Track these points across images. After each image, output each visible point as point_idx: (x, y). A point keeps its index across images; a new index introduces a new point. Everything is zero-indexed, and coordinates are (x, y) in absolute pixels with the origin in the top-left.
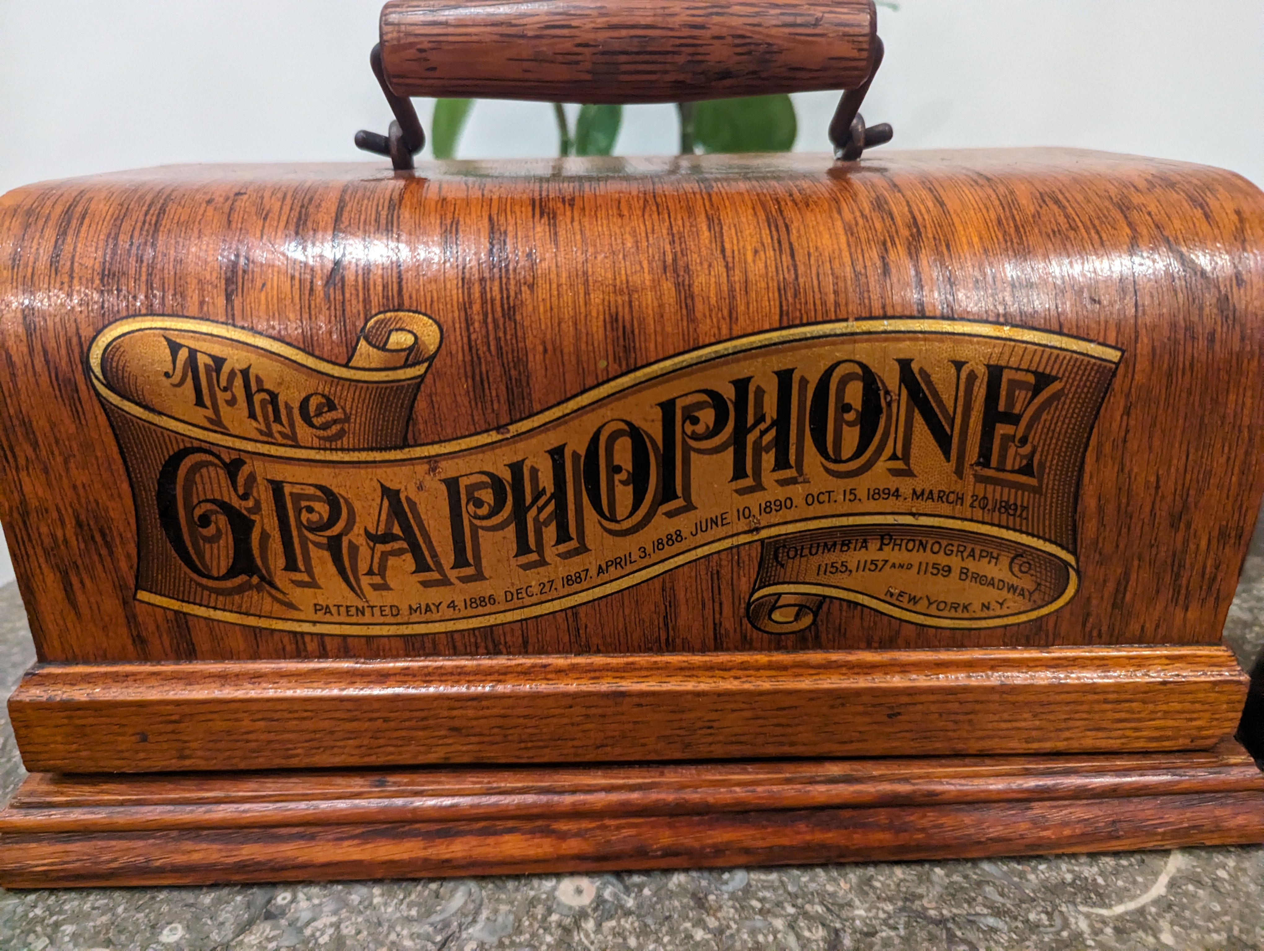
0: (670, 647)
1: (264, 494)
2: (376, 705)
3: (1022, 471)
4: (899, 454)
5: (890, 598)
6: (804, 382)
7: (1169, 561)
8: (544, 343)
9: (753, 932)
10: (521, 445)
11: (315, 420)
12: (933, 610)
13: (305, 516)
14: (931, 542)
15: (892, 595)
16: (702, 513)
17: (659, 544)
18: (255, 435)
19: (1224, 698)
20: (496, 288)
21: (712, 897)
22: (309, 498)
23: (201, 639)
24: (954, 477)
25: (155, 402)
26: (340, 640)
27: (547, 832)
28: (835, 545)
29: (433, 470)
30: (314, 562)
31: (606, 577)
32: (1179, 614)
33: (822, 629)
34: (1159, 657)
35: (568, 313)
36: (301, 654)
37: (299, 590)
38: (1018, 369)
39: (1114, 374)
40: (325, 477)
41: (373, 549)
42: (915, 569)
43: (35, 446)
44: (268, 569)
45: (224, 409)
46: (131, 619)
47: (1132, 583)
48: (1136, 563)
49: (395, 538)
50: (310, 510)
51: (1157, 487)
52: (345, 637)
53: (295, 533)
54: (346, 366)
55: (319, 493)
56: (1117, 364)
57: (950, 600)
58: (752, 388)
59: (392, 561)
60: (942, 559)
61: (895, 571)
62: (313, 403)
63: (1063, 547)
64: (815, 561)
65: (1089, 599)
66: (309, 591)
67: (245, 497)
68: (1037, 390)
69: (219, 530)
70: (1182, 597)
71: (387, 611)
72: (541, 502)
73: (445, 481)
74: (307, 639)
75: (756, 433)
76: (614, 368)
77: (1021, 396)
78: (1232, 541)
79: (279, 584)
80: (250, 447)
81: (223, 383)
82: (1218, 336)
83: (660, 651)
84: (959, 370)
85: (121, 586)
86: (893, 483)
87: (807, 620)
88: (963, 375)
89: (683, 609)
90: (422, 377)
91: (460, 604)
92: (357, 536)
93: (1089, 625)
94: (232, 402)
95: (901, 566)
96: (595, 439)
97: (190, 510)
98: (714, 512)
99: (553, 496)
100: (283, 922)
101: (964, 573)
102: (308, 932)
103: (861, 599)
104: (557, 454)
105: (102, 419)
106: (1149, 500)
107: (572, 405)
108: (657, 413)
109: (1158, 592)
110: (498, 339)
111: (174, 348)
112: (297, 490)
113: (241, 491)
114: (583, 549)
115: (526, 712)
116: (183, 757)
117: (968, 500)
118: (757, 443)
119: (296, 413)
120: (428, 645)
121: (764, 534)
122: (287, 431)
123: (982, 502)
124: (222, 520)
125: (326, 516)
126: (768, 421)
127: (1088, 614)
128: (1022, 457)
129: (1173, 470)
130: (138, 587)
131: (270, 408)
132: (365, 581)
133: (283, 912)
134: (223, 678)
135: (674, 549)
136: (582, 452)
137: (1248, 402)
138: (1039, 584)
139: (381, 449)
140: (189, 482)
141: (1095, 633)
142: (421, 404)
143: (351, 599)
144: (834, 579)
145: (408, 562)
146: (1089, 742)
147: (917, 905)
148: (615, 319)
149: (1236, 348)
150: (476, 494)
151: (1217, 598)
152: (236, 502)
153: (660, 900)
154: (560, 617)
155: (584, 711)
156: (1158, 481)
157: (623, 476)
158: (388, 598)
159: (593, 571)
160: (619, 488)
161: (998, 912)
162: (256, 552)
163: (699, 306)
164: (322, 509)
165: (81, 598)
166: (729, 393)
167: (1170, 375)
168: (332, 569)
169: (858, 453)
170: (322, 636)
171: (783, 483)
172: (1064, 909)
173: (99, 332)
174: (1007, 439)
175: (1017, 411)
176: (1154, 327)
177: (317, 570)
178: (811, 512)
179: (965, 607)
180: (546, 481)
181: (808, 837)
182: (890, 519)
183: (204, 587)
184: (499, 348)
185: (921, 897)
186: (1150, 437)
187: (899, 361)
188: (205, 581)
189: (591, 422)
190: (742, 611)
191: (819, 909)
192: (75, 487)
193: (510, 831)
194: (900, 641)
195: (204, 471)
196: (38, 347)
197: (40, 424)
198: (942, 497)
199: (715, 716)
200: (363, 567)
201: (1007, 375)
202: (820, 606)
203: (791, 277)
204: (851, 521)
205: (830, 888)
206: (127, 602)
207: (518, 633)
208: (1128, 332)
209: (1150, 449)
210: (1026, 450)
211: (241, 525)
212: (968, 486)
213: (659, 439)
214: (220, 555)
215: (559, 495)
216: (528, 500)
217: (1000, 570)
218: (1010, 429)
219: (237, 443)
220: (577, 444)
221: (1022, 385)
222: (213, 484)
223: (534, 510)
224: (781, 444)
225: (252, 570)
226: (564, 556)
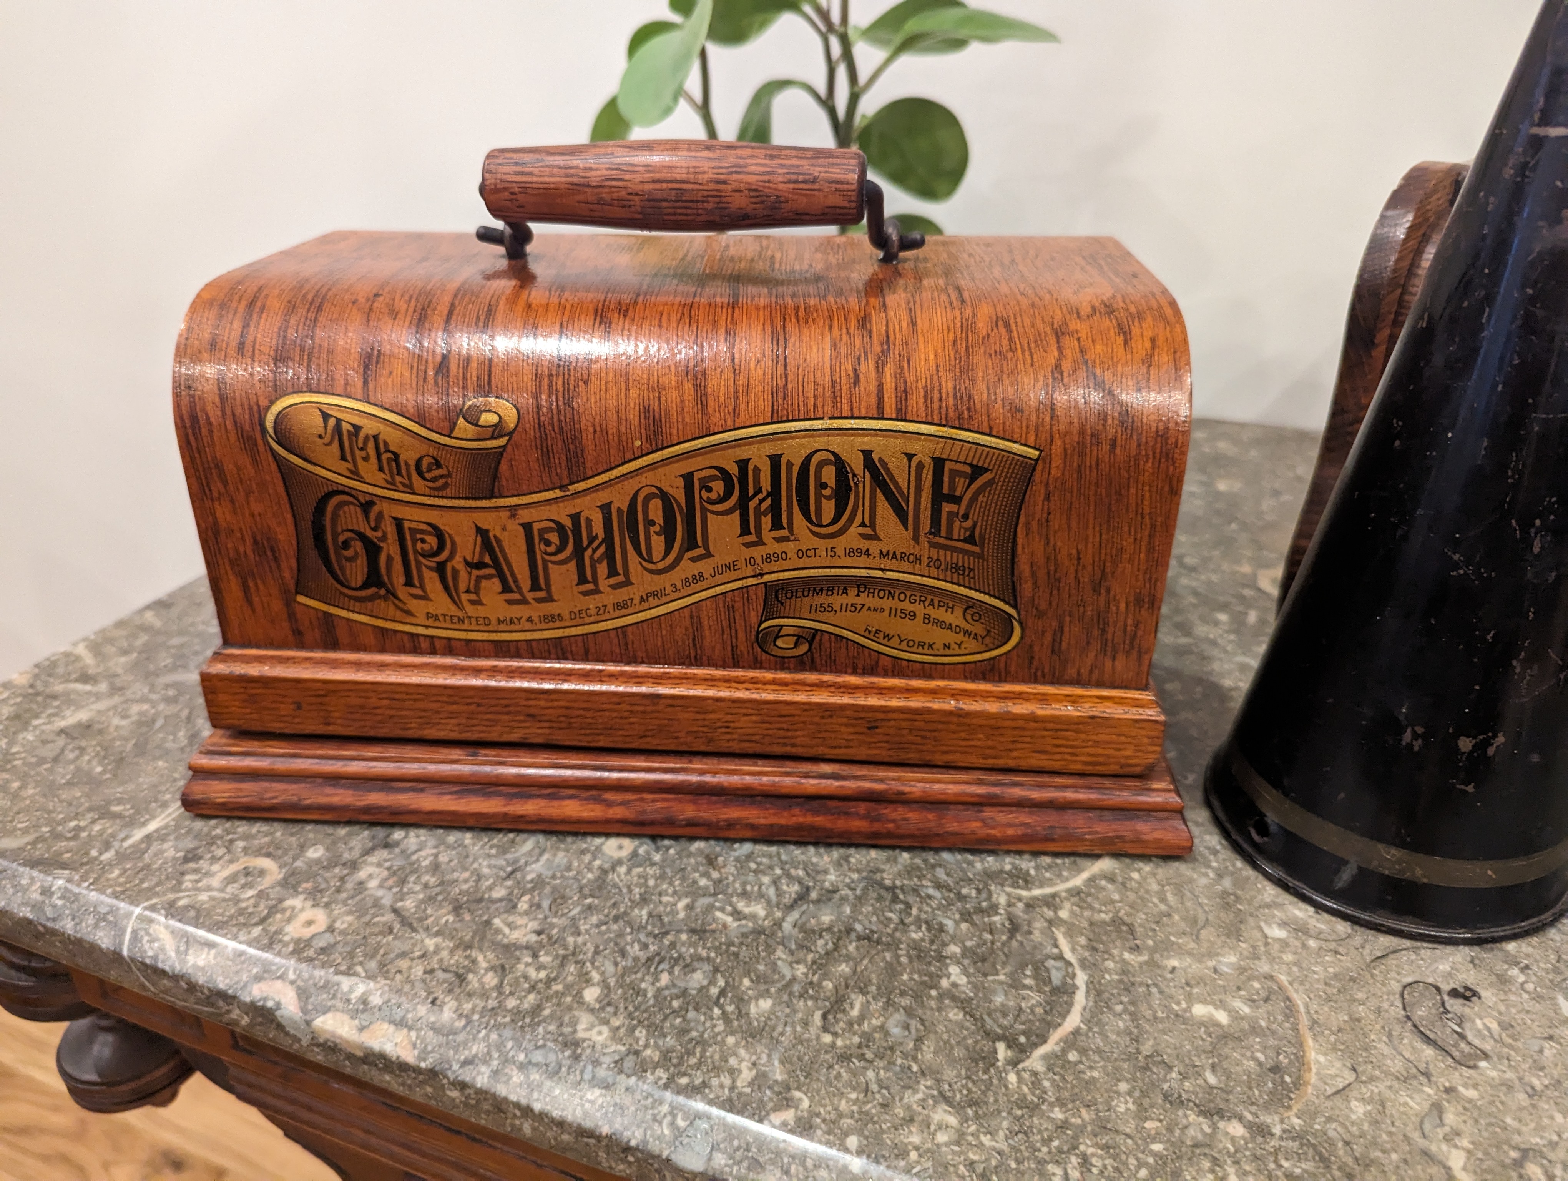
0: (698, 663)
1: (390, 528)
2: (472, 693)
3: (965, 540)
4: (867, 522)
5: (868, 633)
6: (790, 464)
7: (1095, 619)
8: (594, 426)
9: (744, 884)
10: (578, 501)
11: (427, 476)
12: (904, 646)
13: (419, 545)
14: (897, 592)
15: (870, 632)
16: (719, 559)
17: (686, 582)
18: (384, 484)
19: (1144, 732)
20: (560, 383)
21: (721, 859)
22: (422, 532)
23: (343, 635)
24: (912, 542)
25: (311, 456)
26: (445, 641)
27: (597, 800)
28: (822, 590)
29: (513, 516)
30: (426, 580)
31: (645, 605)
32: (1108, 663)
33: (817, 656)
34: (1090, 696)
35: (612, 404)
36: (416, 650)
37: (415, 602)
38: (957, 461)
39: (1034, 469)
40: (433, 517)
41: (470, 573)
42: (887, 612)
43: (225, 483)
44: (392, 584)
45: (361, 464)
46: (292, 616)
47: (1066, 634)
48: (1068, 619)
49: (486, 566)
50: (423, 541)
51: (1079, 559)
52: (449, 639)
53: (412, 558)
54: (449, 436)
55: (429, 529)
56: (1036, 461)
57: (917, 639)
58: (751, 467)
59: (484, 583)
60: (908, 606)
61: (872, 613)
62: (425, 462)
63: (1006, 603)
64: (809, 601)
65: (1031, 646)
66: (422, 603)
67: (375, 529)
68: (973, 480)
69: (356, 553)
71: (481, 621)
72: (595, 545)
73: (521, 525)
74: (421, 639)
75: (756, 501)
76: (647, 447)
77: (961, 482)
78: (1146, 606)
79: (400, 595)
80: (379, 492)
81: (360, 445)
82: (1119, 442)
83: (690, 665)
84: (910, 461)
85: (285, 591)
86: (864, 544)
87: (804, 648)
88: (914, 464)
89: (707, 633)
90: (504, 447)
91: (535, 619)
92: (457, 563)
93: (1034, 667)
94: (366, 459)
95: (875, 610)
96: (634, 499)
97: (335, 535)
98: (728, 560)
99: (603, 541)
100: (397, 850)
101: (927, 618)
102: (414, 857)
103: (845, 633)
104: (606, 509)
105: (274, 466)
106: (1072, 570)
107: (615, 473)
108: (681, 482)
109: (1088, 643)
110: (560, 421)
111: (326, 416)
112: (414, 525)
113: (373, 524)
114: (628, 583)
115: (585, 705)
116: (329, 724)
117: (925, 561)
118: (757, 509)
119: (413, 469)
120: (513, 650)
121: (767, 578)
122: (406, 482)
123: (935, 563)
124: (358, 545)
125: (435, 547)
126: (765, 492)
127: (1032, 658)
128: (966, 530)
129: (1090, 546)
130: (297, 593)
131: (394, 465)
132: (464, 597)
133: (397, 844)
134: (358, 665)
135: (698, 587)
136: (625, 509)
137: (1147, 495)
138: (989, 631)
139: (475, 499)
140: (335, 515)
141: (1039, 674)
142: (504, 467)
143: (453, 610)
144: (823, 617)
145: (496, 584)
146: (1035, 761)
147: (878, 876)
148: (647, 410)
149: (1133, 453)
150: (546, 536)
152: (369, 533)
153: (680, 858)
154: (613, 634)
155: (628, 708)
156: (1078, 554)
157: (657, 528)
158: (480, 611)
159: (636, 601)
160: (654, 538)
161: (938, 886)
162: (383, 571)
163: (711, 403)
164: (432, 541)
165: (256, 600)
166: (734, 470)
167: (1079, 472)
168: (438, 586)
169: (835, 521)
170: (432, 637)
171: (779, 540)
172: (993, 888)
173: (272, 403)
174: (952, 515)
175: (958, 493)
176: (1067, 433)
177: (428, 587)
178: (802, 563)
179: (930, 646)
180: (598, 528)
181: (801, 820)
182: (863, 573)
183: (346, 595)
184: (561, 428)
185: (883, 871)
186: (1069, 519)
187: (863, 451)
188: (346, 591)
189: (631, 486)
190: (753, 637)
191: (801, 873)
192: (253, 515)
193: (571, 797)
194: (880, 669)
195: (346, 508)
196: (229, 412)
197: (229, 467)
198: (904, 557)
199: (729, 718)
200: (462, 587)
201: (948, 465)
202: (814, 637)
203: (781, 383)
204: (833, 572)
205: (814, 860)
206: (289, 603)
207: (580, 644)
208: (1045, 435)
209: (1069, 527)
210: (969, 524)
211: (372, 550)
212: (924, 550)
213: (683, 501)
214: (357, 572)
215: (609, 539)
216: (585, 543)
217: (955, 618)
218: (954, 508)
219: (371, 489)
220: (621, 502)
221: (961, 474)
222: (353, 518)
223: (590, 551)
224: (775, 510)
225: (380, 584)
226: (614, 587)
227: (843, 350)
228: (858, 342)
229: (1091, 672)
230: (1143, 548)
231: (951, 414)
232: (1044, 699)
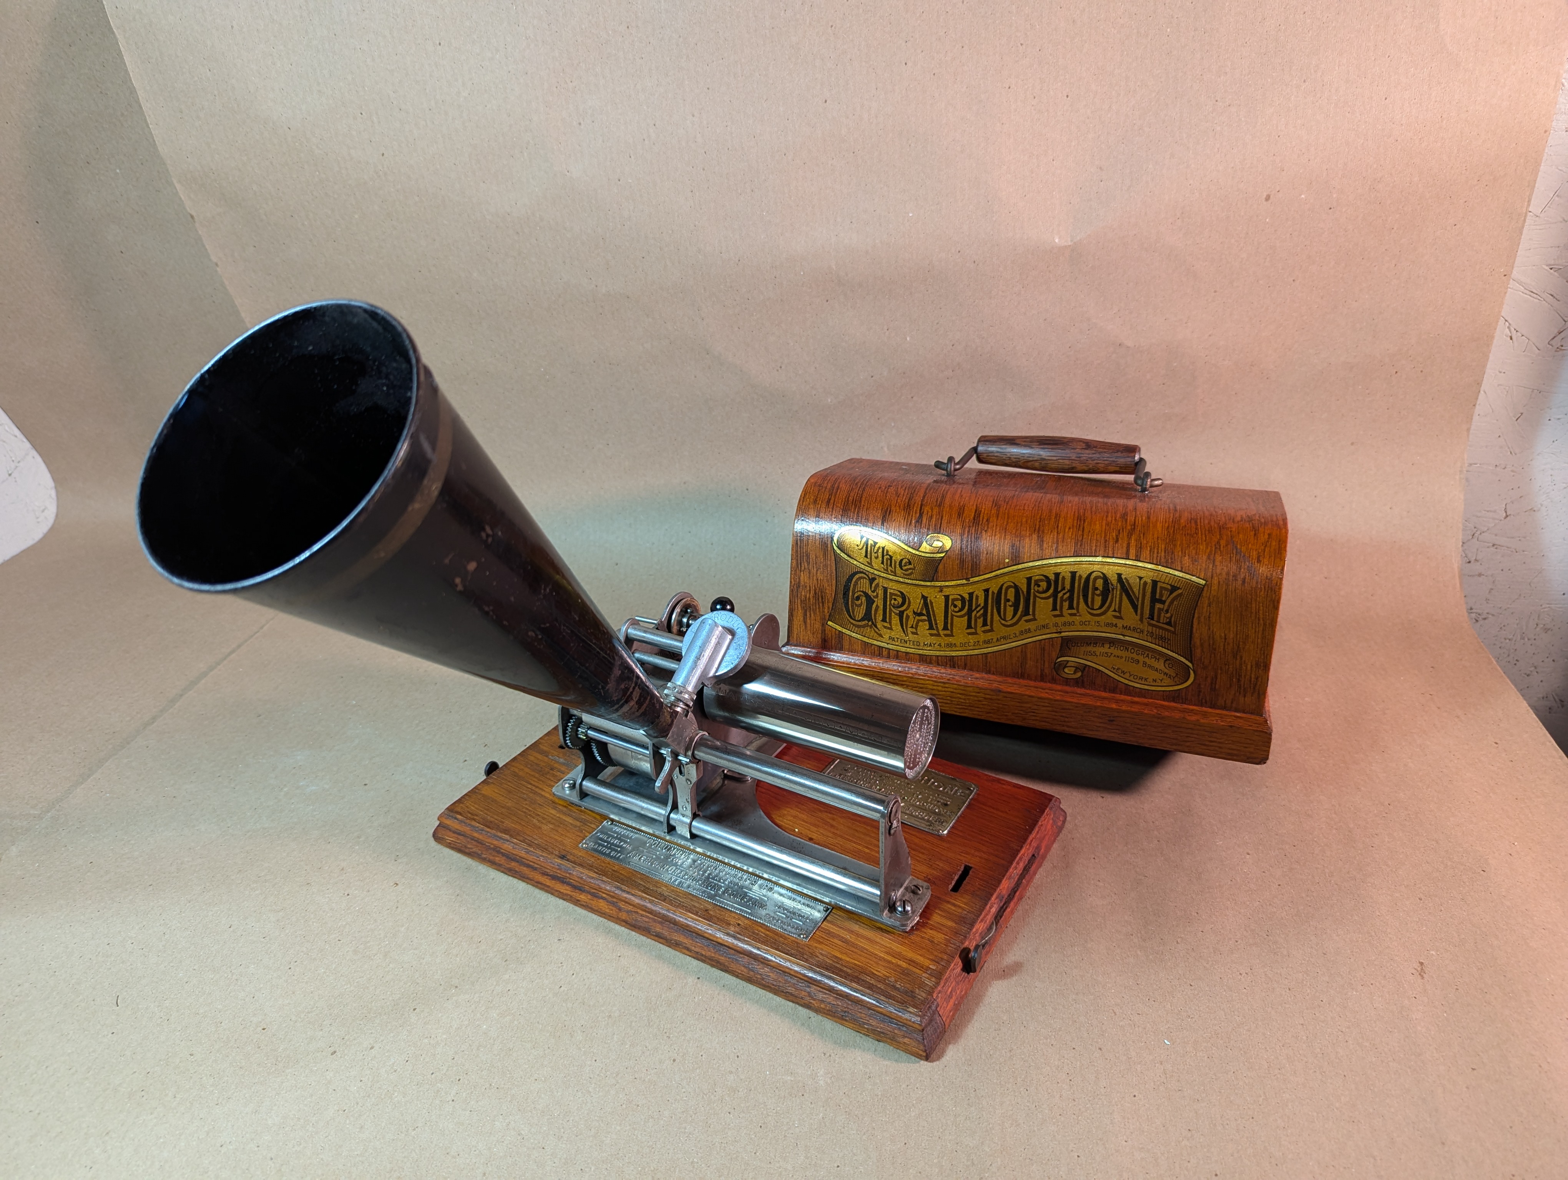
0: (1022, 676)
1: (880, 592)
3: (1166, 624)
6: (1080, 578)
7: (1234, 673)
10: (974, 586)
11: (903, 567)
13: (893, 602)
14: (1130, 648)
15: (1114, 669)
16: (1040, 622)
17: (1021, 633)
18: (882, 570)
19: (1259, 738)
20: (973, 529)
22: (896, 595)
23: (846, 644)
24: (1139, 622)
25: (852, 555)
26: (895, 652)
28: (1091, 643)
29: (941, 591)
30: (892, 620)
31: (999, 643)
32: (1242, 699)
33: (1085, 679)
34: (1231, 716)
36: (881, 656)
37: (885, 630)
38: (1164, 583)
39: (1203, 590)
40: (903, 588)
41: (915, 618)
42: (1124, 659)
44: (875, 620)
45: (874, 560)
46: (823, 632)
47: (1219, 680)
48: (1219, 671)
49: (924, 615)
50: (895, 600)
51: (1225, 639)
52: (898, 651)
53: (888, 607)
54: (918, 550)
55: (899, 593)
56: (1204, 586)
57: (1139, 675)
58: (1061, 577)
59: (921, 623)
60: (1134, 656)
61: (1116, 658)
62: (904, 561)
63: (1187, 659)
64: (1083, 649)
65: (1199, 685)
66: (888, 631)
67: (873, 592)
68: (1171, 593)
69: (862, 602)
70: (1242, 691)
71: (916, 643)
72: (978, 609)
73: (944, 596)
74: (884, 649)
75: (1061, 594)
76: (1011, 563)
77: (1165, 593)
78: (1262, 668)
79: (879, 627)
80: (879, 573)
81: (876, 551)
82: (1247, 580)
83: (1019, 677)
84: (1140, 581)
85: (823, 619)
86: (1115, 621)
87: (1079, 674)
88: (1142, 582)
89: (1029, 661)
90: (943, 557)
91: (943, 645)
92: (910, 612)
93: (1201, 697)
94: (877, 558)
95: (1118, 657)
96: (1001, 588)
97: (854, 593)
98: (1044, 623)
99: (983, 607)
101: (1145, 663)
103: (1101, 668)
104: (986, 591)
106: (1222, 644)
107: (994, 574)
108: (1025, 582)
109: (1231, 686)
110: (971, 547)
111: (862, 537)
112: (892, 591)
113: (873, 589)
115: (962, 692)
117: (1145, 633)
118: (1062, 597)
119: (898, 563)
120: (928, 660)
121: (1063, 634)
122: (893, 570)
123: (1150, 634)
124: (864, 599)
125: (900, 603)
126: (1066, 590)
127: (1200, 692)
128: (1167, 618)
129: (1231, 632)
130: (829, 620)
131: (889, 562)
132: (910, 630)
135: (1027, 635)
136: (996, 592)
137: (1261, 608)
138: (1177, 674)
139: (924, 581)
140: (856, 582)
141: (1204, 701)
142: (941, 567)
143: (903, 636)
144: (1090, 658)
145: (926, 625)
146: (1199, 749)
148: (1013, 545)
150: (955, 603)
151: (1259, 693)
152: (870, 593)
154: (980, 657)
155: (984, 696)
156: (1225, 636)
157: (1010, 603)
158: (917, 638)
159: (995, 640)
160: (1008, 608)
162: (873, 612)
164: (900, 600)
165: (808, 621)
166: (1052, 578)
167: (1226, 593)
168: (898, 623)
169: (1100, 607)
171: (1071, 615)
173: (839, 528)
174: (1160, 610)
175: (1164, 599)
176: (1220, 574)
177: (893, 622)
178: (1080, 628)
179: (1146, 679)
180: (981, 601)
182: (1113, 636)
183: (852, 623)
186: (1220, 617)
187: (1117, 574)
188: (852, 621)
189: (1000, 581)
190: (1053, 666)
192: (817, 580)
194: (1118, 690)
195: (862, 580)
197: (812, 556)
198: (1134, 629)
199: (1035, 707)
200: (910, 623)
201: (1159, 585)
202: (1084, 669)
204: (1098, 634)
206: (824, 625)
207: (963, 660)
208: (1209, 574)
209: (1220, 622)
210: (1168, 615)
211: (870, 601)
212: (1145, 627)
213: (1025, 590)
214: (860, 612)
215: (985, 607)
216: (974, 608)
217: (1160, 665)
218: (1161, 606)
219: (876, 572)
220: (994, 589)
221: (1166, 589)
222: (864, 585)
223: (975, 612)
224: (1071, 599)
225: (870, 619)
226: (984, 632)
227: (1112, 526)
228: (1120, 524)
229: (1232, 703)
230: (1260, 636)
231: (1163, 560)
232: (1205, 715)
